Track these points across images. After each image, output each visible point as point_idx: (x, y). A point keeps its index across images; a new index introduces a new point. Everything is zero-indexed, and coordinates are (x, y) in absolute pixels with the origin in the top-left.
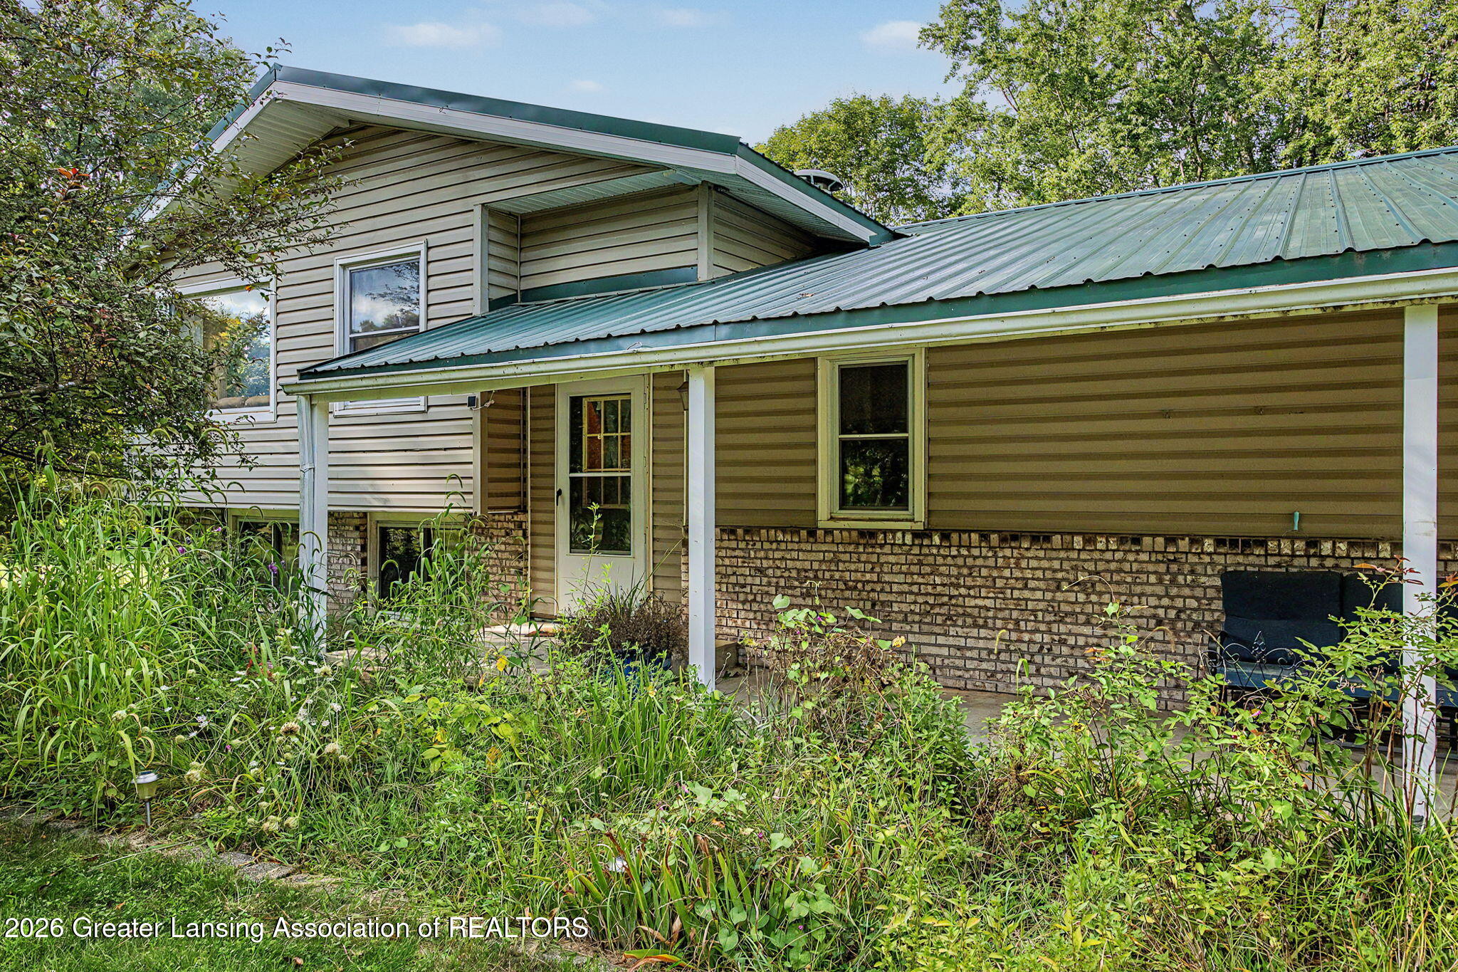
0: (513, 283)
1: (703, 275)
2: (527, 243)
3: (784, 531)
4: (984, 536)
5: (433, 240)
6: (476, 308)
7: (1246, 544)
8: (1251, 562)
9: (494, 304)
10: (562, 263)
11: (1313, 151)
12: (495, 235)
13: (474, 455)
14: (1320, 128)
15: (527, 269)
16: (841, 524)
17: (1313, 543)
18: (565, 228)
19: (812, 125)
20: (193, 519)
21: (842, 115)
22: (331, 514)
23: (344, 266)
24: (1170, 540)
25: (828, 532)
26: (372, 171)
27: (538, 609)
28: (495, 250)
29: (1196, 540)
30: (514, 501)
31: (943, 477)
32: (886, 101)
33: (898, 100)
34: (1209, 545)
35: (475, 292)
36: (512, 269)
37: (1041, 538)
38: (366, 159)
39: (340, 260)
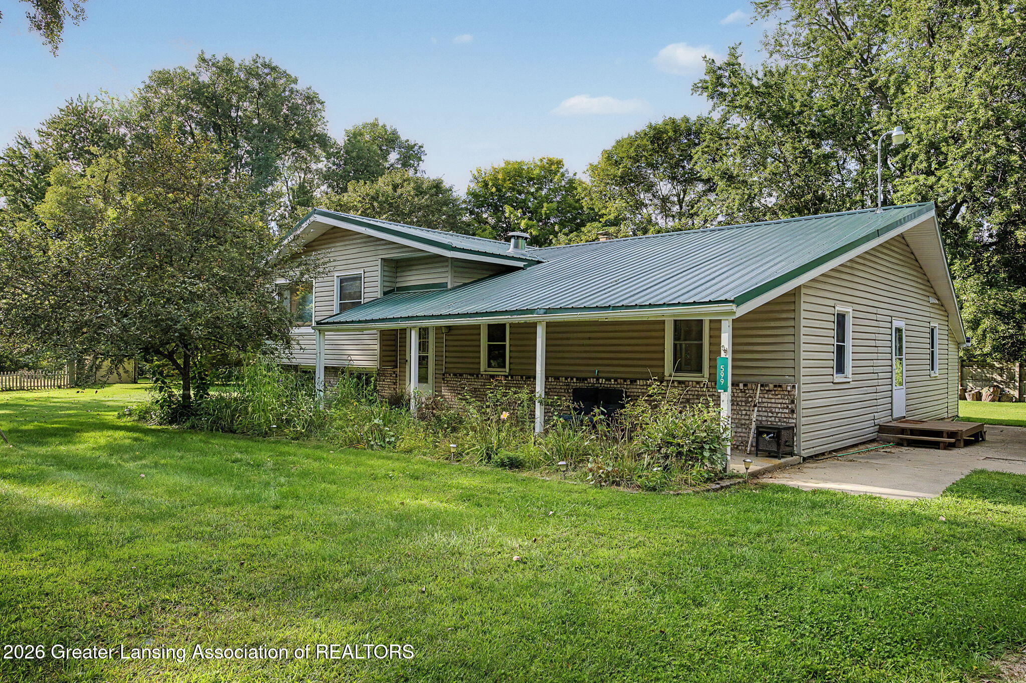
0: (394, 285)
1: (449, 287)
2: (399, 270)
3: (470, 375)
4: (522, 377)
5: (366, 270)
6: (379, 295)
7: (584, 380)
8: (583, 385)
9: (385, 293)
10: (408, 278)
12: (386, 268)
13: (377, 347)
15: (399, 280)
16: (487, 373)
17: (598, 380)
18: (410, 266)
20: (287, 368)
22: (325, 367)
23: (338, 277)
24: (566, 379)
25: (482, 375)
26: (347, 243)
28: (386, 274)
29: (572, 379)
30: (393, 364)
31: (515, 358)
34: (575, 380)
35: (378, 289)
36: (393, 280)
38: (345, 238)
39: (337, 274)
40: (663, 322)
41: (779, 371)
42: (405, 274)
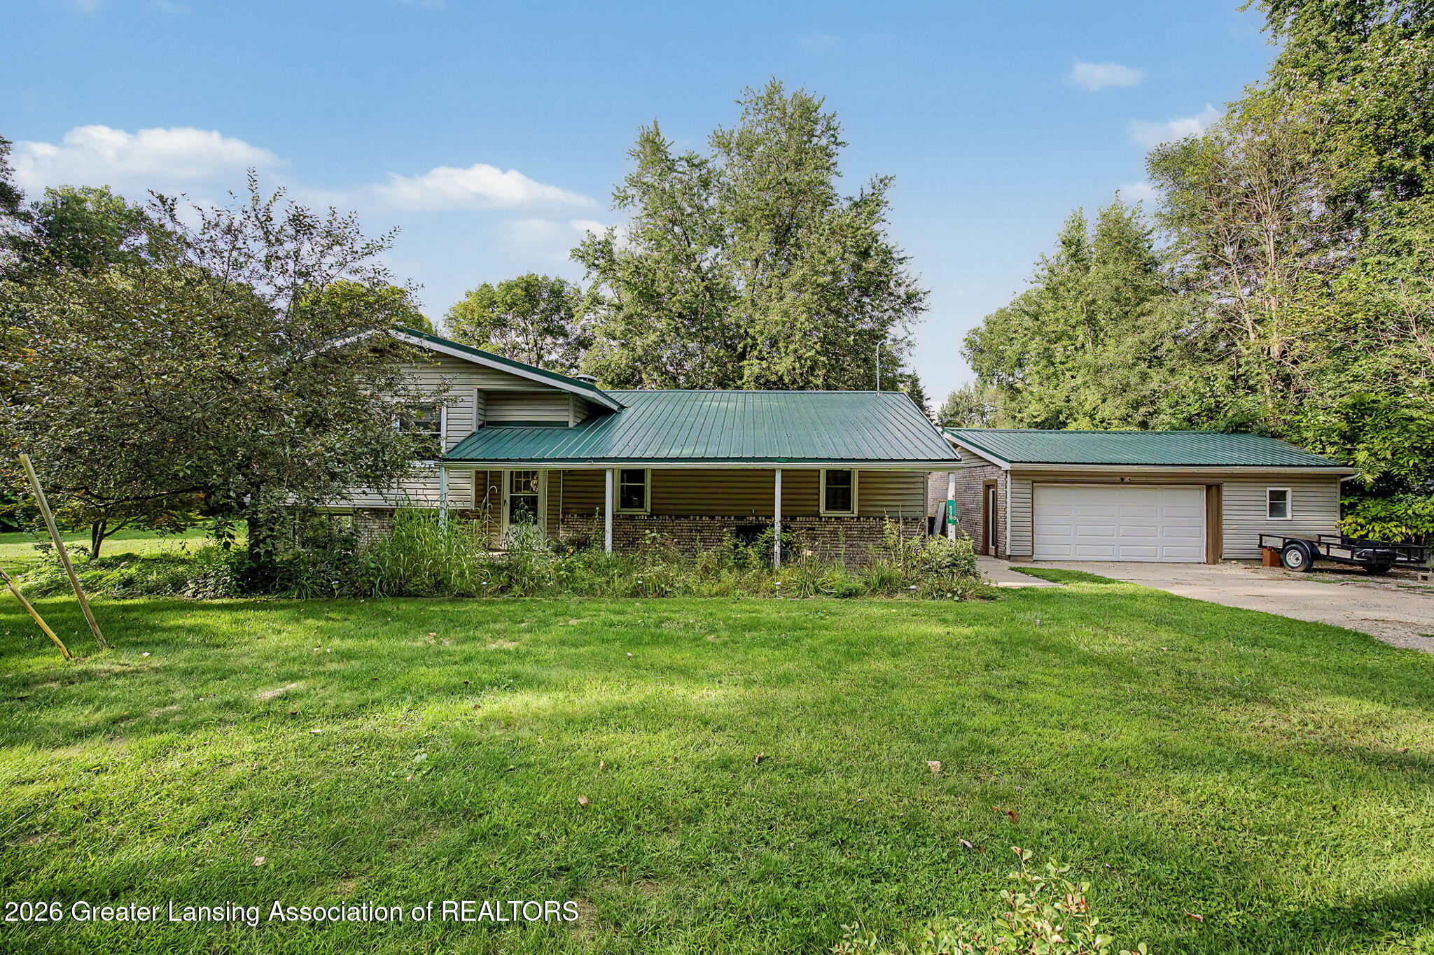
0: (488, 418)
1: (571, 425)
2: (490, 403)
4: (670, 516)
6: (475, 429)
7: (742, 518)
8: (742, 523)
9: (480, 427)
10: (506, 413)
11: (751, 347)
12: (481, 400)
14: (753, 338)
15: (488, 413)
16: (622, 513)
17: (757, 517)
18: (509, 399)
19: (509, 287)
21: (524, 285)
24: (723, 517)
25: (618, 516)
27: (491, 546)
28: (480, 406)
29: (729, 517)
31: (656, 498)
32: (545, 278)
33: (552, 278)
34: (732, 518)
35: (473, 421)
36: (484, 413)
37: (687, 517)
40: (819, 471)
41: (911, 509)
42: (495, 407)
